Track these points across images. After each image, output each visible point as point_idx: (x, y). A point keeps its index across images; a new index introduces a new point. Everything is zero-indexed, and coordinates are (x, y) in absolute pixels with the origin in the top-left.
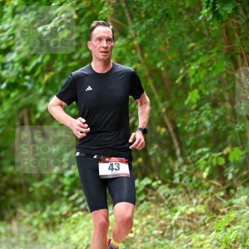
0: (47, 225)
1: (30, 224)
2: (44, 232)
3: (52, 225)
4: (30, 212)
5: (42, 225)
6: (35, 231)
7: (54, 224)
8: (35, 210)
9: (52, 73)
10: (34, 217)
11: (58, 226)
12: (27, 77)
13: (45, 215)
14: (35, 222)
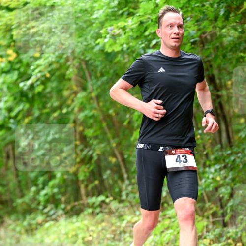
0: (26, 231)
1: (14, 230)
2: (24, 237)
3: (30, 230)
4: (14, 221)
5: (23, 231)
6: (18, 235)
7: (32, 230)
8: (18, 220)
9: (30, 118)
10: (17, 225)
11: (35, 232)
12: (12, 121)
13: (25, 223)
14: (18, 229)
